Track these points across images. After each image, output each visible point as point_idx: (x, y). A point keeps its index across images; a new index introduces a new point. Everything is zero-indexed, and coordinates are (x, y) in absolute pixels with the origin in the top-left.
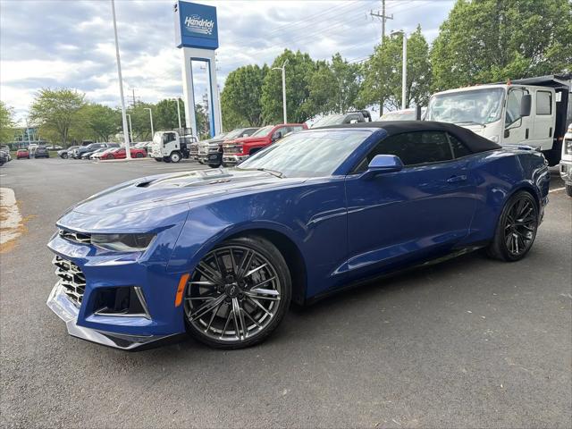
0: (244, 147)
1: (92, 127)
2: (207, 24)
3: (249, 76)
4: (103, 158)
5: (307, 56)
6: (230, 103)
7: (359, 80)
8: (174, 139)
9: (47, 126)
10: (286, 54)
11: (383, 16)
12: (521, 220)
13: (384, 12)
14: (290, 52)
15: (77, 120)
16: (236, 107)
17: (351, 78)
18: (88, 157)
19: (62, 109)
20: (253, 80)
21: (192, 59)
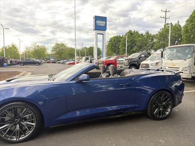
0: (105, 63)
1: (69, 54)
2: (103, 23)
3: (117, 39)
4: (69, 64)
5: (137, 32)
6: (110, 48)
7: (155, 40)
8: (88, 59)
9: (56, 54)
10: (129, 32)
11: (165, 18)
12: (164, 103)
13: (166, 16)
14: (131, 31)
15: (65, 52)
16: (112, 49)
17: (152, 40)
18: (65, 64)
19: (61, 49)
20: (118, 40)
21: (98, 34)
